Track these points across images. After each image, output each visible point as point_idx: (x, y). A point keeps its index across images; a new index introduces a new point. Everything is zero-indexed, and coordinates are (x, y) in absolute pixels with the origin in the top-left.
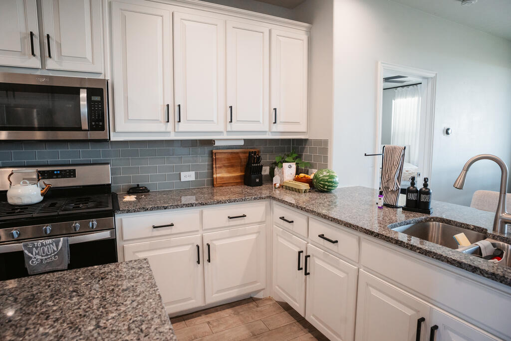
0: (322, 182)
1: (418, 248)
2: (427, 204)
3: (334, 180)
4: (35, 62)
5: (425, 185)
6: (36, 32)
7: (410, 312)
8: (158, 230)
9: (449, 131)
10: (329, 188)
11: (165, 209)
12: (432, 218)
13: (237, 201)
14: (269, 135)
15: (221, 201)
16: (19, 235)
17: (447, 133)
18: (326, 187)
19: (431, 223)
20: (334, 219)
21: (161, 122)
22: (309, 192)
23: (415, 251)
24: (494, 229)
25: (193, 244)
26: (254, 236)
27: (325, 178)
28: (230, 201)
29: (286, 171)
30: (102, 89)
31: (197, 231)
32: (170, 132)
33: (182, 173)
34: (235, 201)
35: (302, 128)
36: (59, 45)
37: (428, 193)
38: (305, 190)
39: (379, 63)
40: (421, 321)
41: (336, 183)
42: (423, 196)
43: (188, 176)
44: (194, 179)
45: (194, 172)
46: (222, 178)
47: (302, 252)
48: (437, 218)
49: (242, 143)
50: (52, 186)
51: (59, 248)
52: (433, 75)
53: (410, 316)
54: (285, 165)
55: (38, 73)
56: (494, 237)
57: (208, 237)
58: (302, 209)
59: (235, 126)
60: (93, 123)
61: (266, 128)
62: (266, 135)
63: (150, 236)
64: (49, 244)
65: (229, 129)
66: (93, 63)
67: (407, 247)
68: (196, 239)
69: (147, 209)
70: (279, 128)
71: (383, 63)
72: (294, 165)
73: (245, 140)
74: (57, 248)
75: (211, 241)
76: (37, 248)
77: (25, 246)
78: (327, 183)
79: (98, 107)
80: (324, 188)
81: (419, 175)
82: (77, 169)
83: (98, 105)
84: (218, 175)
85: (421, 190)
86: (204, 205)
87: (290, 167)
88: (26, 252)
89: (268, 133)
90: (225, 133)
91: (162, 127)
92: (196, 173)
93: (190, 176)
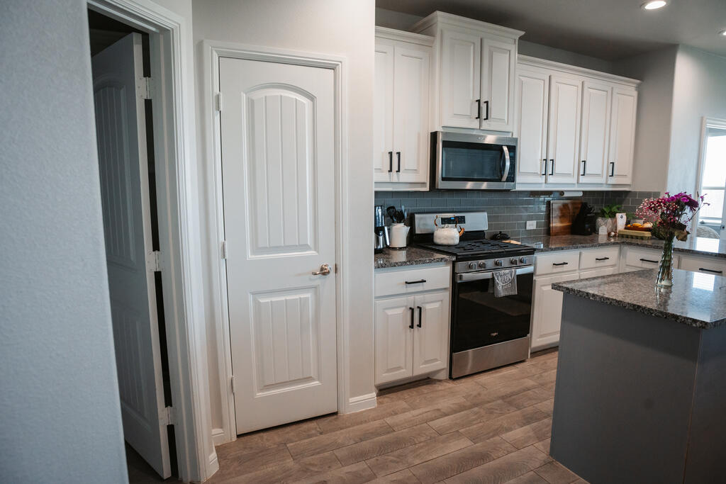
14: (604, 187)
21: (539, 175)
29: (619, 221)
30: (515, 147)
31: (575, 270)
32: (542, 184)
33: (528, 222)
35: (627, 181)
44: (535, 228)
46: (556, 227)
49: (581, 194)
54: (618, 216)
61: (603, 180)
62: (602, 186)
63: (551, 272)
64: (508, 274)
65: (581, 181)
66: (508, 123)
70: (612, 181)
72: (624, 216)
73: (583, 191)
74: (511, 276)
76: (501, 276)
79: (513, 162)
81: (723, 228)
84: (553, 225)
87: (622, 217)
88: (496, 278)
89: (604, 185)
90: (576, 185)
92: (537, 223)
93: (532, 225)
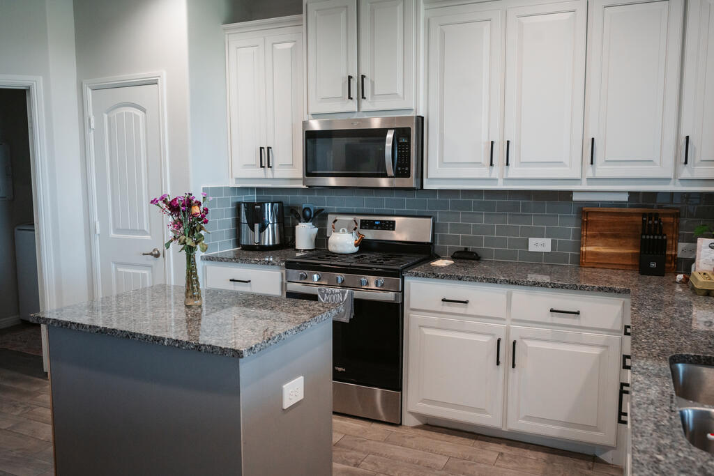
4: (352, 106)
6: (355, 75)
8: (449, 305)
11: (460, 279)
13: (567, 288)
14: (675, 184)
15: (539, 283)
16: (319, 280)
21: (484, 166)
25: (493, 335)
26: (596, 351)
28: (555, 286)
30: (410, 128)
31: (504, 320)
32: (497, 180)
33: (530, 239)
34: (562, 287)
36: (373, 83)
43: (539, 245)
44: (550, 251)
45: (550, 239)
46: (597, 254)
49: (625, 198)
50: (365, 238)
51: (345, 299)
54: (703, 243)
55: (355, 116)
57: (517, 331)
59: (602, 170)
60: (399, 169)
62: (668, 184)
63: (439, 310)
64: (337, 293)
65: (590, 175)
66: (404, 98)
68: (499, 329)
69: (438, 276)
73: (630, 193)
74: (343, 299)
75: (522, 338)
76: (328, 294)
77: (320, 290)
79: (405, 150)
82: (397, 219)
83: (405, 147)
84: (590, 249)
86: (512, 283)
87: (713, 246)
88: (319, 296)
89: (672, 181)
90: (584, 181)
91: (484, 172)
92: (552, 240)
93: (543, 245)
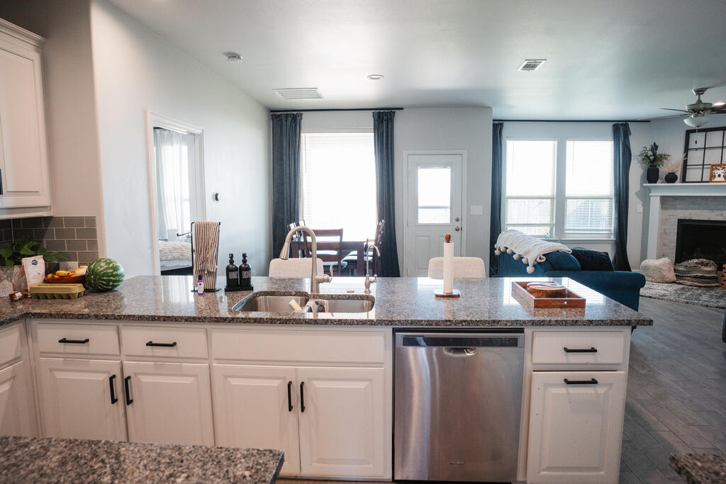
0: (105, 278)
1: (278, 320)
2: (248, 280)
3: (119, 272)
5: (245, 261)
7: (276, 383)
9: (219, 197)
10: (115, 284)
12: (258, 293)
17: (217, 199)
18: (111, 283)
19: (258, 298)
20: (169, 317)
22: (84, 295)
23: (276, 323)
24: (312, 291)
27: (109, 271)
29: (29, 270)
35: (44, 200)
37: (248, 269)
38: (79, 293)
39: (149, 113)
40: (290, 385)
41: (121, 275)
42: (244, 273)
47: (114, 376)
48: (261, 292)
52: (200, 132)
53: (277, 387)
54: (26, 262)
56: (314, 297)
58: (107, 318)
67: (267, 322)
71: (154, 114)
72: (40, 260)
78: (112, 278)
80: (108, 285)
85: (240, 267)
87: (35, 263)
